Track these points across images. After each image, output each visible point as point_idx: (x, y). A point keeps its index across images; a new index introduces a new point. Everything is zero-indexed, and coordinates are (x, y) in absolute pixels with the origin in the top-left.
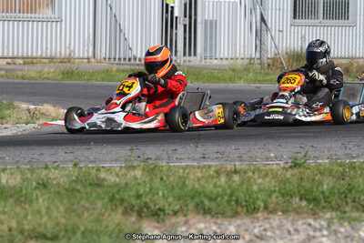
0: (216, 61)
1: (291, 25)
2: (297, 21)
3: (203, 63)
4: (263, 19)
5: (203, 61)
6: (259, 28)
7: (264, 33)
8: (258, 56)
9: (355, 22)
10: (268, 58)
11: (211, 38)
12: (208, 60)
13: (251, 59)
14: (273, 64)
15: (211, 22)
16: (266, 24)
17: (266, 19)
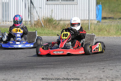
0: (8, 23)
1: (46, 4)
2: (49, 2)
3: (2, 24)
4: (31, 2)
5: (2, 22)
6: (29, 6)
7: (32, 9)
8: (29, 20)
9: (78, 3)
10: (34, 21)
11: (6, 11)
12: (5, 22)
13: (26, 21)
14: (37, 24)
15: (6, 3)
16: (33, 4)
17: (33, 2)
